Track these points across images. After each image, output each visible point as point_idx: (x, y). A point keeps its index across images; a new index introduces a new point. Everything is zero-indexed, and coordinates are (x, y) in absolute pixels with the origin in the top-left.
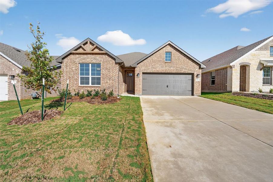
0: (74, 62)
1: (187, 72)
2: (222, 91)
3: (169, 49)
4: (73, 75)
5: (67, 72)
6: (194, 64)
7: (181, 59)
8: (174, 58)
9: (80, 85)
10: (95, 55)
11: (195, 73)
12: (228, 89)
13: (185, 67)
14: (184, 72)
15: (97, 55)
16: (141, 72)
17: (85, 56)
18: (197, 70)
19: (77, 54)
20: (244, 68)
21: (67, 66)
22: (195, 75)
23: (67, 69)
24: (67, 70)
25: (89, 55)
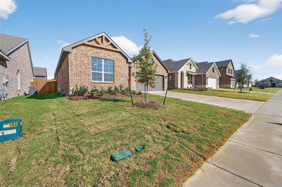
0: (86, 54)
1: (161, 74)
2: (171, 88)
4: (85, 69)
5: (76, 65)
6: (164, 69)
9: (92, 81)
10: (109, 52)
11: (165, 75)
12: (176, 86)
15: (110, 52)
17: (99, 50)
18: (166, 73)
19: (89, 46)
20: (182, 73)
21: (76, 58)
22: (165, 77)
23: (76, 61)
24: (76, 63)
25: (103, 50)
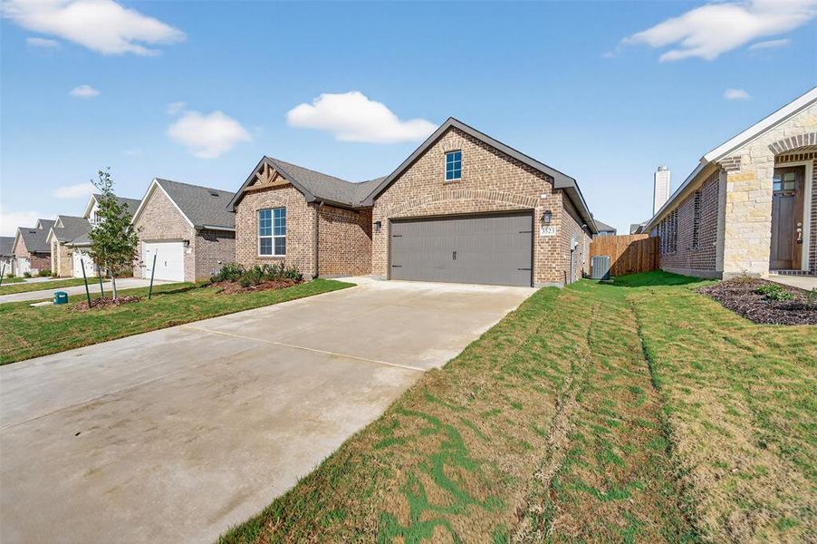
0: (250, 209)
1: (508, 208)
3: (453, 141)
4: (249, 235)
6: (533, 177)
7: (489, 167)
8: (468, 167)
9: (260, 255)
10: (277, 191)
11: (536, 209)
13: (502, 192)
14: (500, 209)
15: (280, 190)
16: (386, 218)
17: (264, 195)
18: (544, 196)
19: (254, 191)
22: (538, 216)
25: (269, 192)
